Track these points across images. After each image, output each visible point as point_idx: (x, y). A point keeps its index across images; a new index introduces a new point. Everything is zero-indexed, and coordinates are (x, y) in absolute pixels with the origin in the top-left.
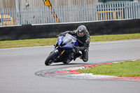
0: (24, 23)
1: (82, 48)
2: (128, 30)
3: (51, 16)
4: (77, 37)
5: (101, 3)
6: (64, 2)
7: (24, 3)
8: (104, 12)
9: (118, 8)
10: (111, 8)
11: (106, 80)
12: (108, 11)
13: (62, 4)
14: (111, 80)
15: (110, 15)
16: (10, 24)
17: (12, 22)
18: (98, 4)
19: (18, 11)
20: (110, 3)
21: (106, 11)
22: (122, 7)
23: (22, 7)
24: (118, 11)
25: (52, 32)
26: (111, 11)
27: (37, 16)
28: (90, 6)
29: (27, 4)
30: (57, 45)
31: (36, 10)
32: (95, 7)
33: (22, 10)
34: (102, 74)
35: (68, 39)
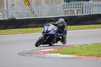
1: (62, 34)
2: (85, 22)
3: (30, 12)
4: (58, 27)
5: (66, 3)
6: (39, 2)
7: (10, 3)
8: (68, 9)
9: (78, 6)
10: (73, 7)
11: (70, 58)
12: (71, 9)
13: (38, 4)
14: (73, 58)
15: (72, 11)
16: (0, 18)
18: (64, 3)
19: (6, 8)
20: (72, 3)
21: (69, 9)
22: (81, 6)
23: (9, 6)
24: (78, 9)
25: (30, 23)
26: (73, 9)
27: (20, 12)
28: (58, 5)
29: (12, 4)
30: (44, 32)
31: (19, 8)
32: (61, 6)
33: (9, 8)
34: (66, 54)
35: (51, 28)
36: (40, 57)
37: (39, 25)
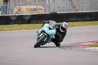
0: (52, 12)
3: (71, 6)
16: (42, 12)
17: (43, 11)
31: (60, 2)
33: (50, 3)
36: (79, 50)
37: (80, 19)
